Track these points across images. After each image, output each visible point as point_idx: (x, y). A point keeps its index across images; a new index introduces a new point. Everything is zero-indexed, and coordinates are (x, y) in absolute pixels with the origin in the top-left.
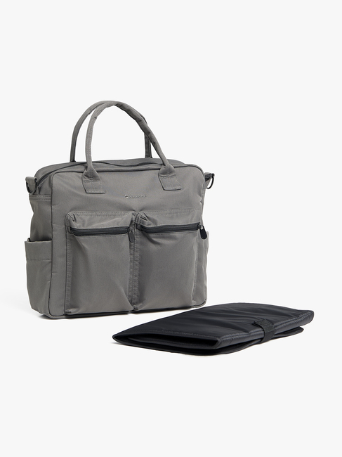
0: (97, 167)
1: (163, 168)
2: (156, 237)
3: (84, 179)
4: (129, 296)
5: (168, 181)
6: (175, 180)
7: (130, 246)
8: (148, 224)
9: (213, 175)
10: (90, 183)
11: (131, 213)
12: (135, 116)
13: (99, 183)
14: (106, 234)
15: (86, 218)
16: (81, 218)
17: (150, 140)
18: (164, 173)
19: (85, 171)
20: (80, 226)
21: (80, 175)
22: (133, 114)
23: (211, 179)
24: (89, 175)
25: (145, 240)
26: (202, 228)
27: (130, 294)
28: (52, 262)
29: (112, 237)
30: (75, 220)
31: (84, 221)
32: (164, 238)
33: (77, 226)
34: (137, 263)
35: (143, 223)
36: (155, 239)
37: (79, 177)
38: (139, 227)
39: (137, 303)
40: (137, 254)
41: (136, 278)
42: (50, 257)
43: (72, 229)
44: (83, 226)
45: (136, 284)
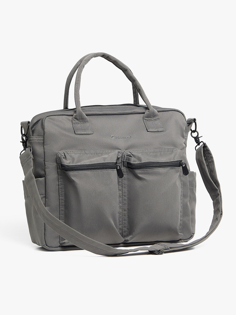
0: (86, 111)
1: (147, 112)
2: (142, 174)
3: (74, 122)
4: (120, 229)
5: (151, 123)
6: (158, 123)
7: (119, 182)
8: (134, 161)
9: (195, 120)
10: (79, 125)
11: (117, 151)
12: (121, 66)
13: (88, 124)
14: (94, 169)
15: (76, 156)
16: (71, 156)
17: (137, 90)
18: (148, 116)
19: (75, 114)
20: (69, 163)
21: (70, 118)
22: (119, 65)
23: (194, 124)
24: (78, 118)
25: (131, 177)
26: (184, 166)
27: (120, 227)
28: (45, 197)
29: (99, 172)
30: (65, 157)
31: (73, 159)
32: (148, 173)
33: (67, 162)
34: (126, 198)
35: (129, 159)
36: (140, 175)
37: (69, 120)
38: (126, 164)
39: (127, 236)
40: (125, 190)
41: (126, 212)
42: (44, 192)
43: (62, 166)
44: (73, 163)
45: (126, 218)
